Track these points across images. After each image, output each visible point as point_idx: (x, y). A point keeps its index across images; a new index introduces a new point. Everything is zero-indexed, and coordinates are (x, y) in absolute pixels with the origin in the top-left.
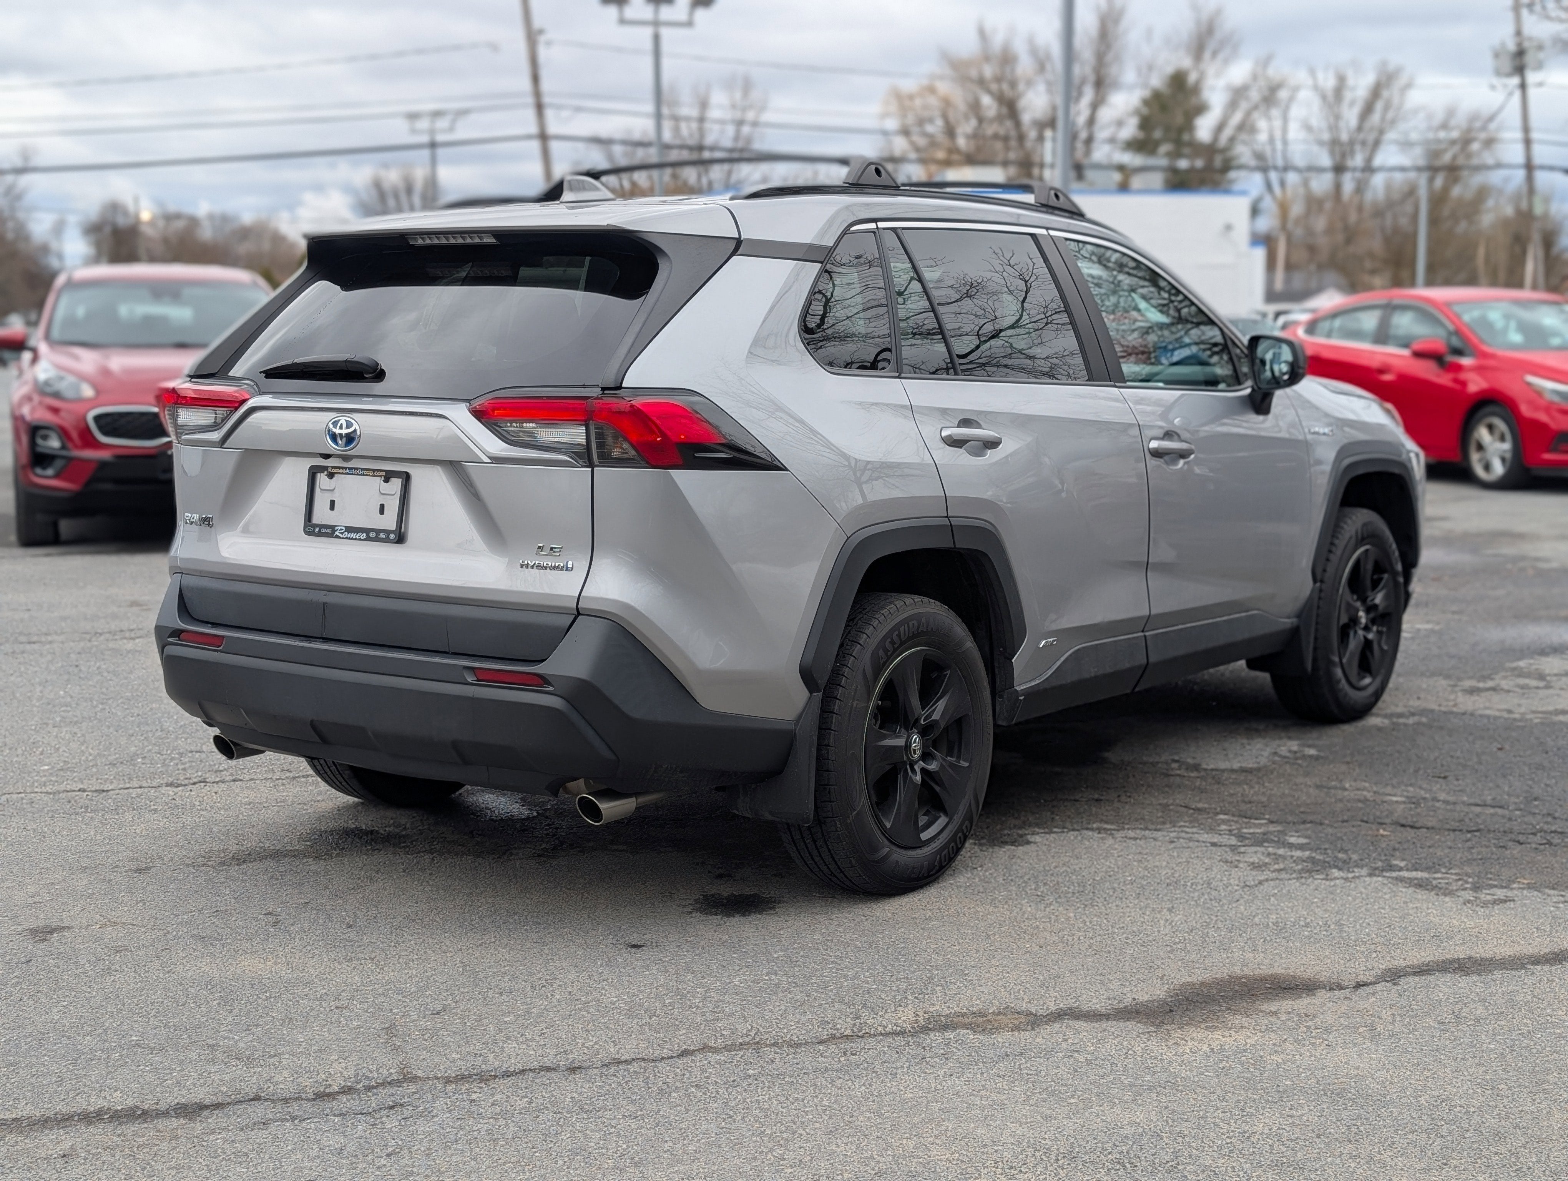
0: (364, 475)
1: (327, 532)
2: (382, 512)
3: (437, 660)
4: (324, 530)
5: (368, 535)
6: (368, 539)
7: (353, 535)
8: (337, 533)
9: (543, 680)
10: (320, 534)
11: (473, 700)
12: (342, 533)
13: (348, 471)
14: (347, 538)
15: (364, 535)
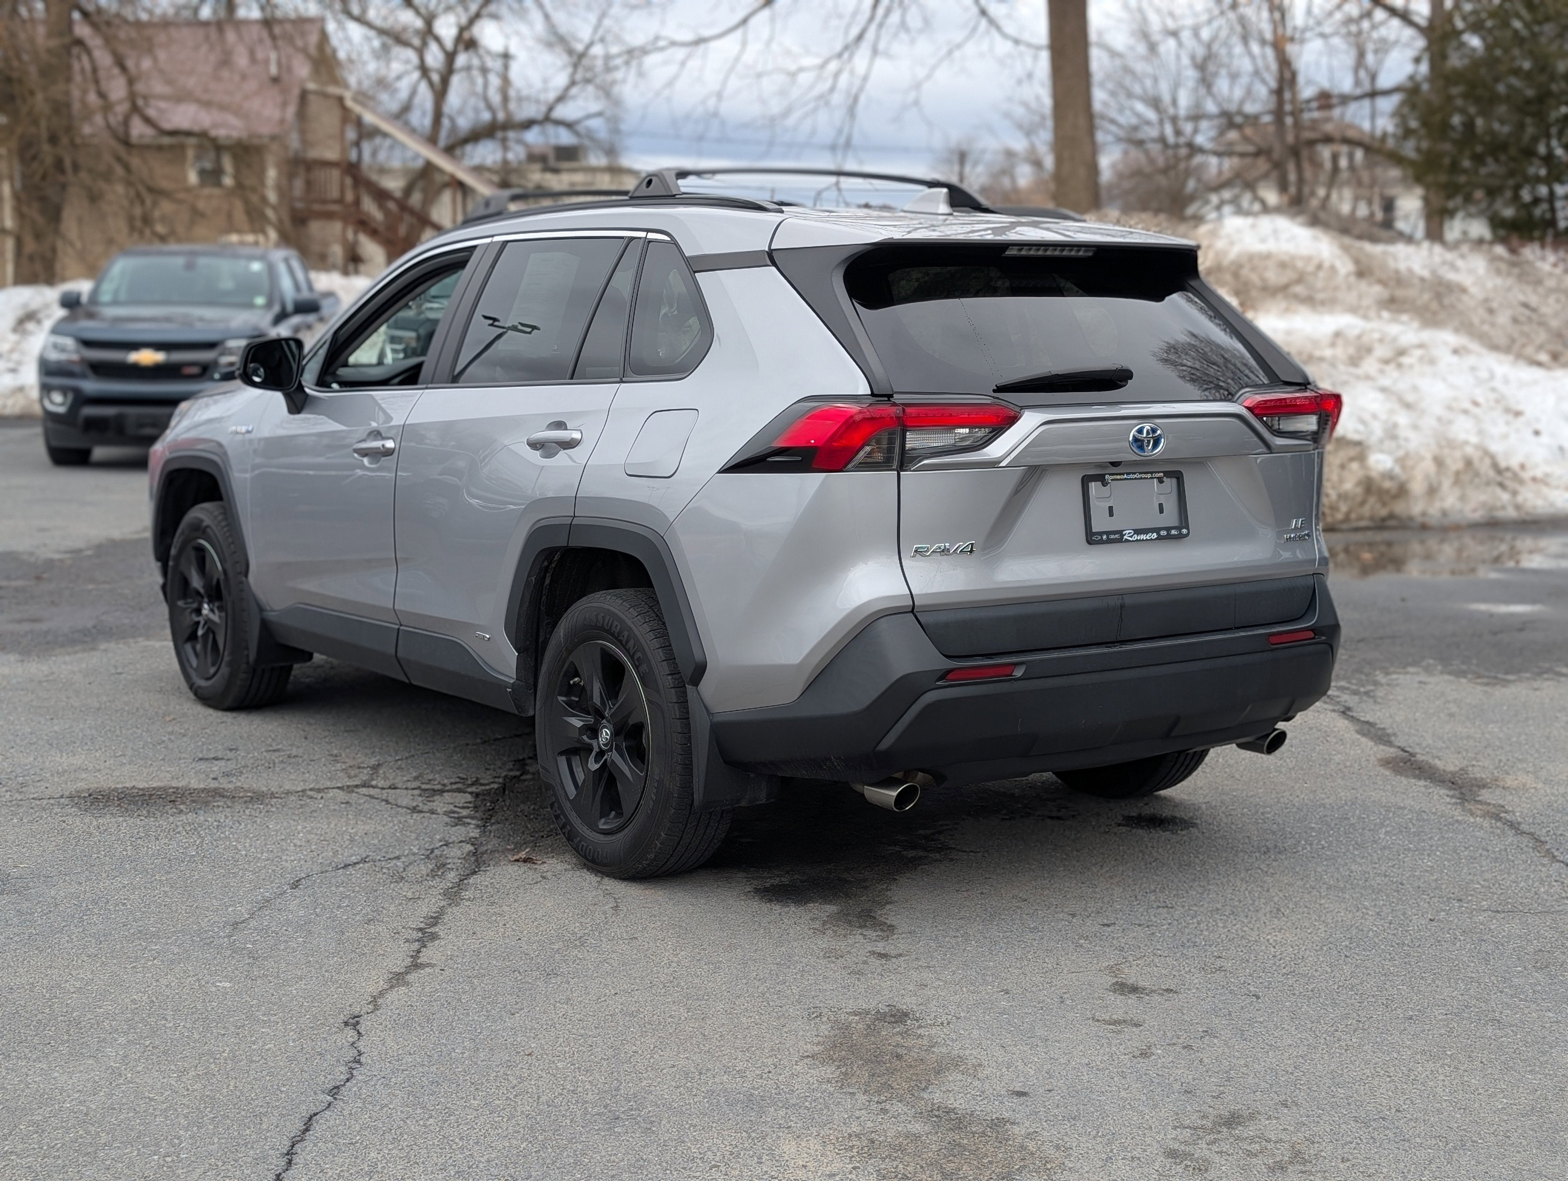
0: (1141, 478)
1: (1115, 538)
2: (1161, 511)
4: (1112, 537)
5: (1158, 534)
6: (1160, 538)
7: (1143, 537)
8: (1125, 537)
10: (1101, 542)
12: (1131, 537)
13: (1125, 476)
14: (1137, 541)
15: (1155, 534)
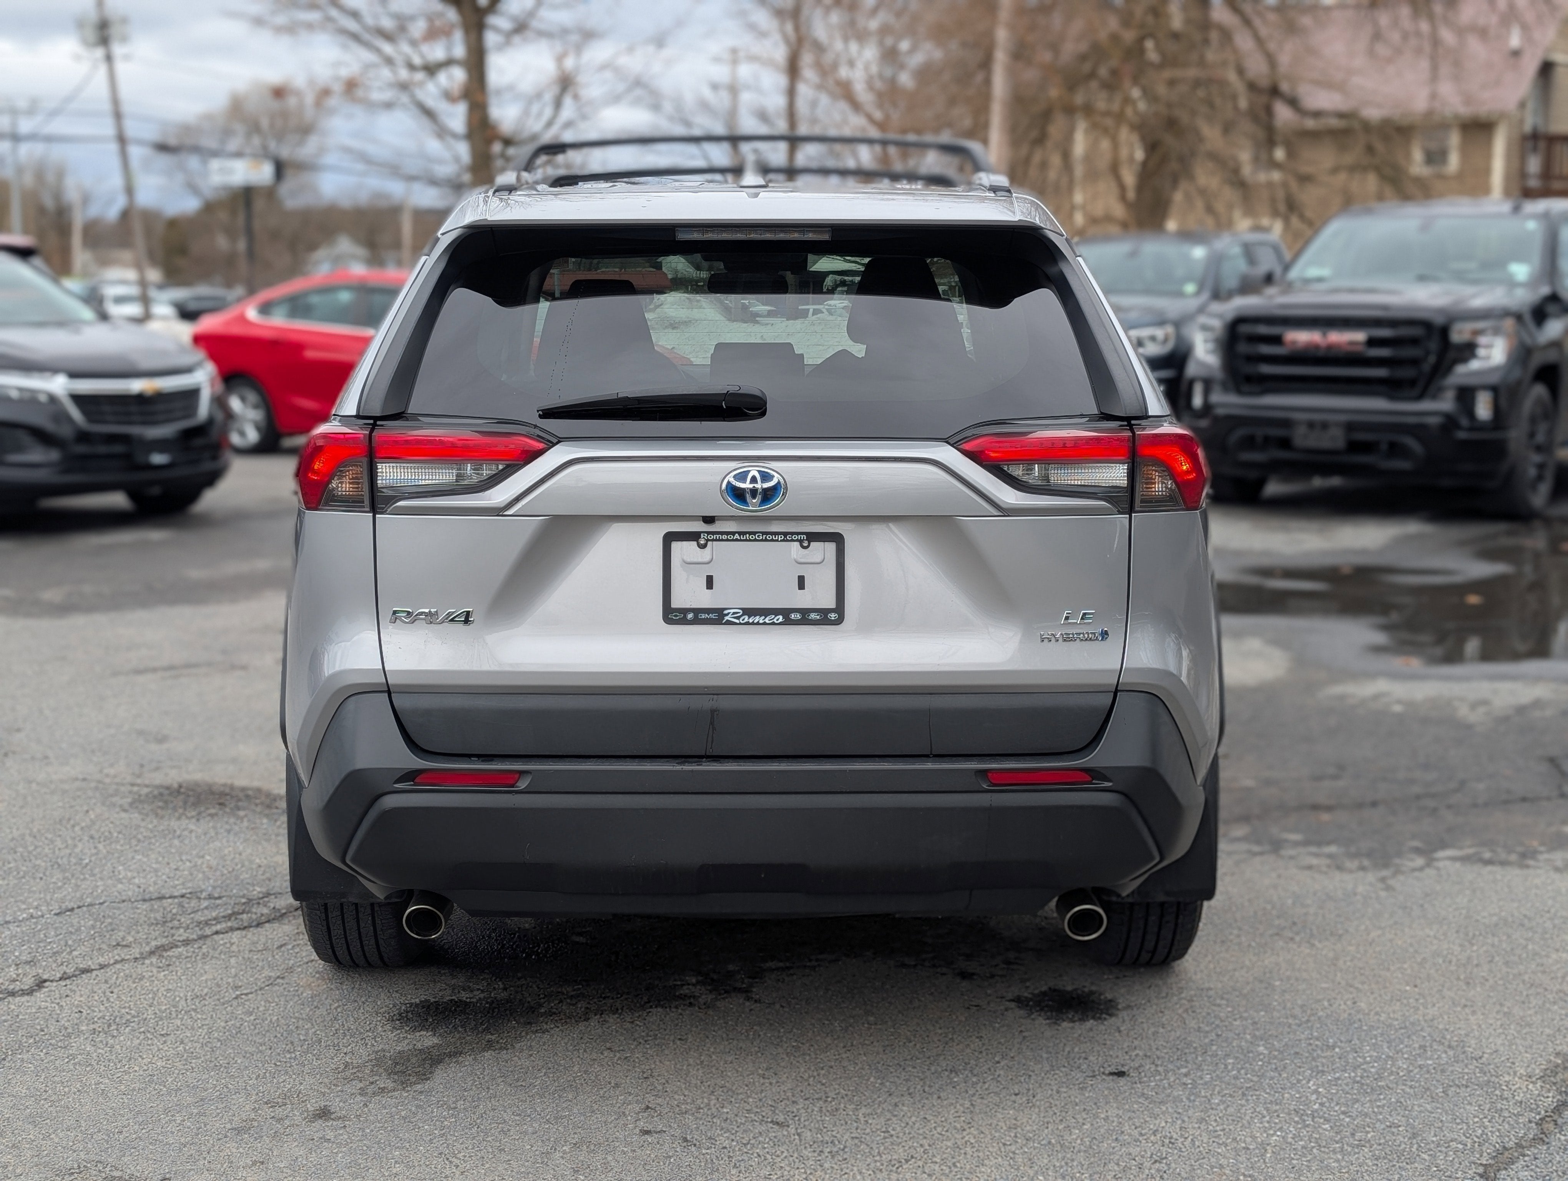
0: (765, 540)
1: (707, 617)
2: (803, 587)
3: (929, 766)
4: (703, 616)
5: (787, 618)
6: (788, 622)
9: (1094, 774)
10: (684, 621)
11: (990, 810)
12: (738, 618)
13: (737, 536)
14: (747, 623)
